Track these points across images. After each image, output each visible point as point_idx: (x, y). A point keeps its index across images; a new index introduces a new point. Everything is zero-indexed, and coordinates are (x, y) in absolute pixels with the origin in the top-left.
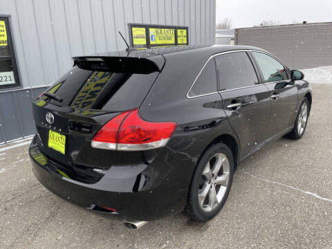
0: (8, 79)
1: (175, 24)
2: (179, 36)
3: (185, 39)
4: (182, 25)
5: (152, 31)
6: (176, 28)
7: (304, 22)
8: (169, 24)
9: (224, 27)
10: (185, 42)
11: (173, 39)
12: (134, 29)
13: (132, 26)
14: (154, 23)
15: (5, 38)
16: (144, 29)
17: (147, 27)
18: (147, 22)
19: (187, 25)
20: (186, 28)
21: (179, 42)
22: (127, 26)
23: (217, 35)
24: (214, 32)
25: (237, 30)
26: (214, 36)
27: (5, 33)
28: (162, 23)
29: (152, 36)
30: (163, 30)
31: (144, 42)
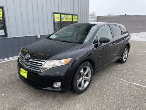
0: (2, 33)
1: (72, 13)
2: (74, 18)
3: (76, 19)
4: (75, 14)
5: (63, 16)
6: (72, 15)
7: (125, 15)
8: (69, 13)
9: (93, 15)
10: (76, 21)
11: (71, 19)
12: (55, 14)
13: (54, 13)
14: (64, 12)
15: (1, 16)
16: (59, 15)
17: (61, 14)
18: (60, 12)
19: (77, 14)
20: (77, 15)
21: (74, 21)
22: (52, 13)
23: (89, 19)
24: (88, 18)
25: (98, 17)
26: (88, 19)
27: (1, 14)
28: (67, 13)
29: (62, 18)
30: (67, 15)
31: (59, 20)
